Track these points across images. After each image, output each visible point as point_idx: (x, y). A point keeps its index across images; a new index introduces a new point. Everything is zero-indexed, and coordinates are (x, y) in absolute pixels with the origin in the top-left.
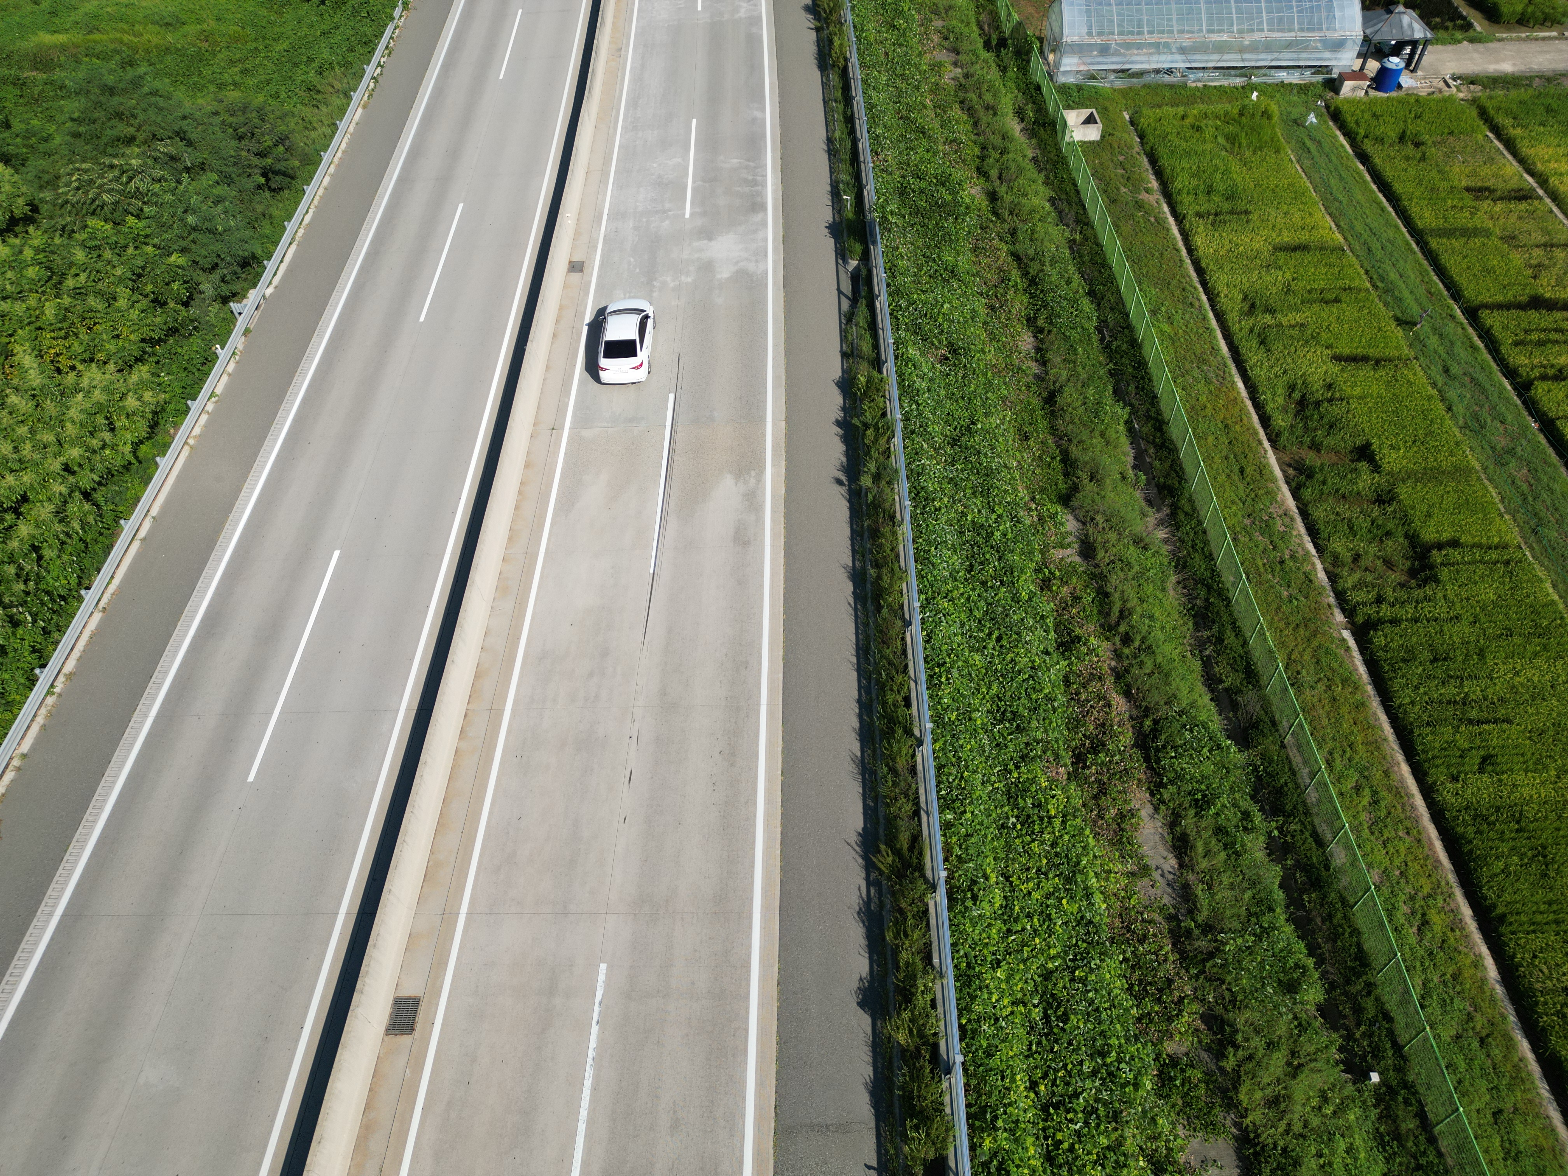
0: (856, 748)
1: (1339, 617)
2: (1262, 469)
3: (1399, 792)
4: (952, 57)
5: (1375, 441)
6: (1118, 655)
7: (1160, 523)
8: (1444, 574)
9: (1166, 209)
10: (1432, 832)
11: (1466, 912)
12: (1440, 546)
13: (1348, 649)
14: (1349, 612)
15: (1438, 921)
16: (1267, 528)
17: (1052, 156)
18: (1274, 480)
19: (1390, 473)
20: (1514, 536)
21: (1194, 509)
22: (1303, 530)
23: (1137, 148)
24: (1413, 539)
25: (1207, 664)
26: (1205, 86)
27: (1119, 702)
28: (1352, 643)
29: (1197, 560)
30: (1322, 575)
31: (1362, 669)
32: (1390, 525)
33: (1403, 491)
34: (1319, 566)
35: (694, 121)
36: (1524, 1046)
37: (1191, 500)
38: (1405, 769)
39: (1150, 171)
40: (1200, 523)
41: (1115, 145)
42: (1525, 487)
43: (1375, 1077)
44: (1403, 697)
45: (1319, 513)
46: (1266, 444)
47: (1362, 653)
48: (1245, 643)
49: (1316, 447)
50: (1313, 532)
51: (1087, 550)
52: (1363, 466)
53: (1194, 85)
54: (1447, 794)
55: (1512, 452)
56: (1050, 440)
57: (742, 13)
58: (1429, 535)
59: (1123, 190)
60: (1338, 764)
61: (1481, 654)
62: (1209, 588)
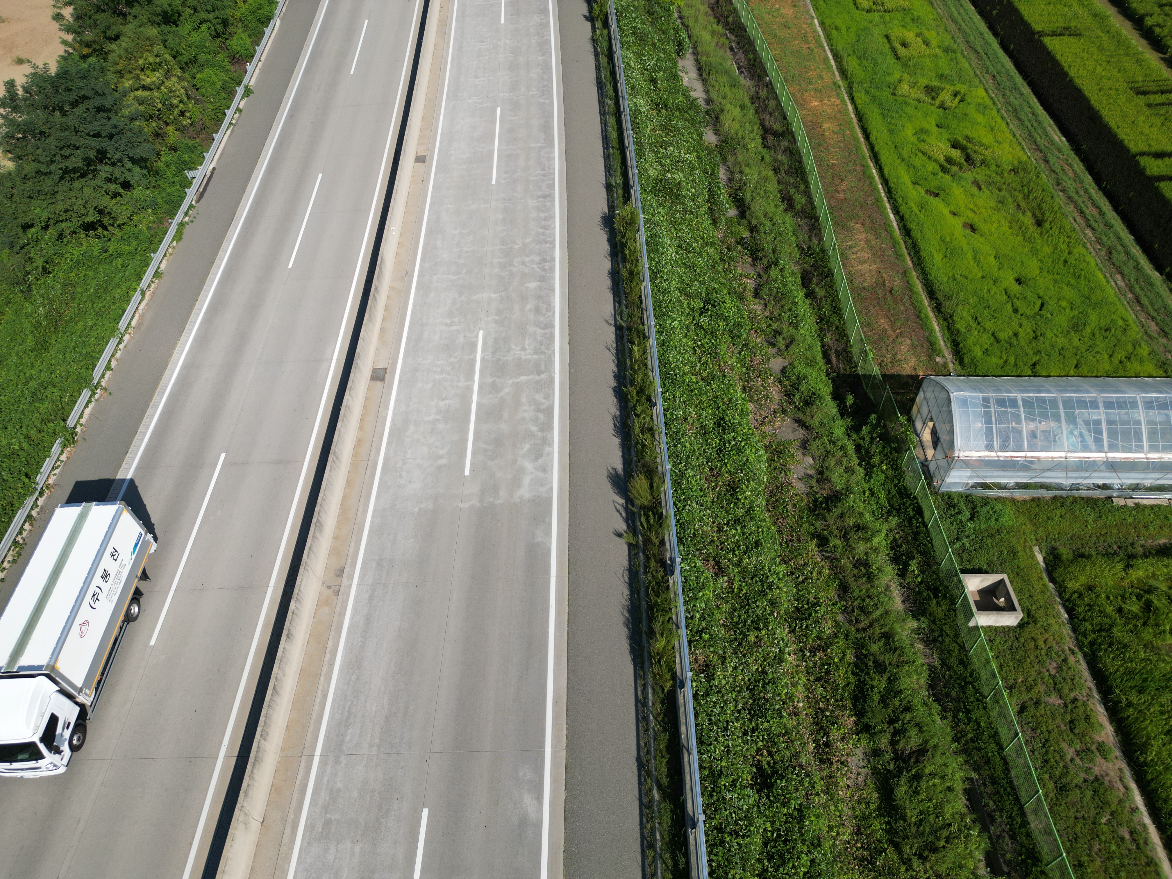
4: (800, 433)
9: (1138, 800)
17: (953, 661)
23: (1069, 642)
26: (1137, 505)
35: (425, 812)
39: (1097, 696)
41: (1041, 644)
53: (1121, 502)
57: (525, 492)
59: (1070, 753)
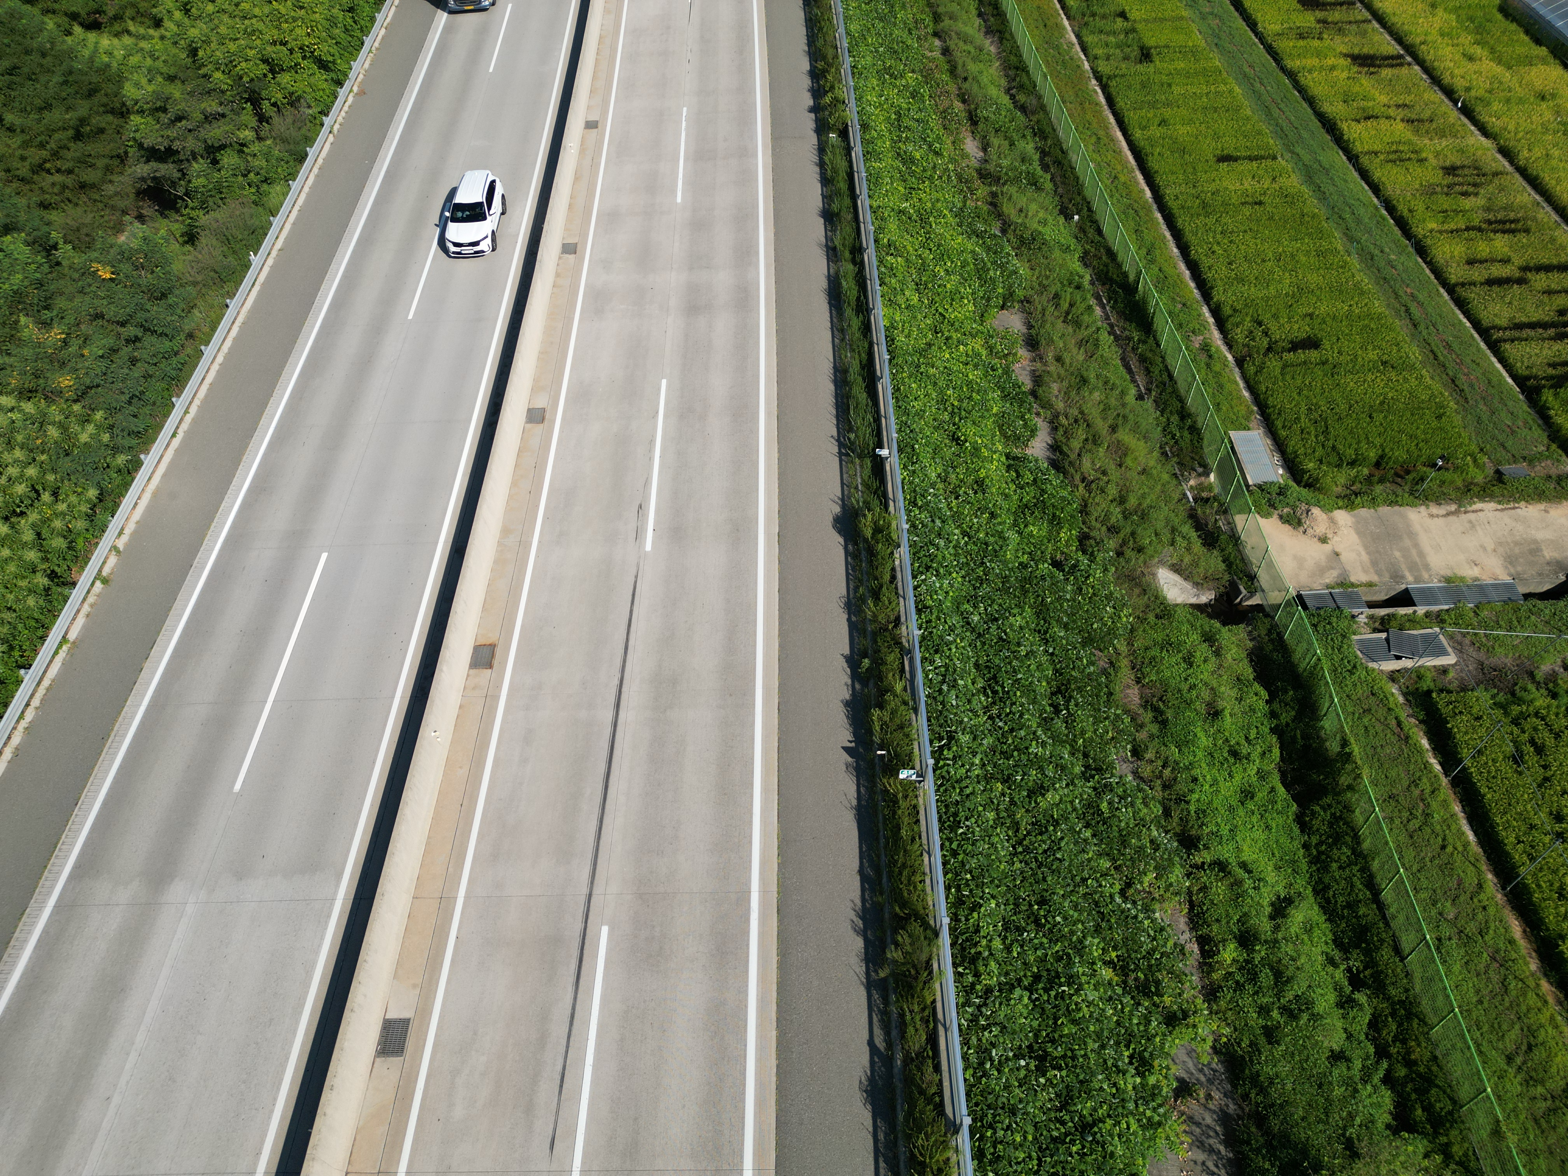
0: (806, 48)
1: (1094, 82)
2: (1059, 26)
3: (1113, 140)
5: (1127, 8)
6: (960, 89)
7: (992, 42)
8: (1156, 59)
10: (1129, 153)
11: (1140, 177)
12: (1156, 48)
13: (1096, 92)
14: (1098, 77)
15: (1122, 179)
16: (1057, 48)
18: (1064, 28)
19: (1135, 21)
20: (1203, 44)
21: (1013, 37)
22: (1079, 49)
24: (1142, 48)
25: (1012, 97)
27: (958, 106)
28: (1099, 91)
29: (1012, 57)
30: (1087, 66)
31: (1102, 99)
32: (1129, 42)
33: (1139, 27)
34: (1086, 63)
36: (1159, 216)
37: (1011, 34)
38: (1119, 135)
40: (1015, 42)
42: (1215, 27)
43: (1076, 217)
44: (1120, 103)
45: (1089, 39)
46: (1063, 16)
47: (1104, 93)
48: (1035, 86)
49: (1094, 15)
50: (1084, 50)
51: (946, 51)
52: (1119, 20)
54: (1138, 134)
55: (1212, 14)
56: (927, 9)
58: (1151, 42)
60: (1081, 129)
61: (1170, 85)
62: (1017, 68)
